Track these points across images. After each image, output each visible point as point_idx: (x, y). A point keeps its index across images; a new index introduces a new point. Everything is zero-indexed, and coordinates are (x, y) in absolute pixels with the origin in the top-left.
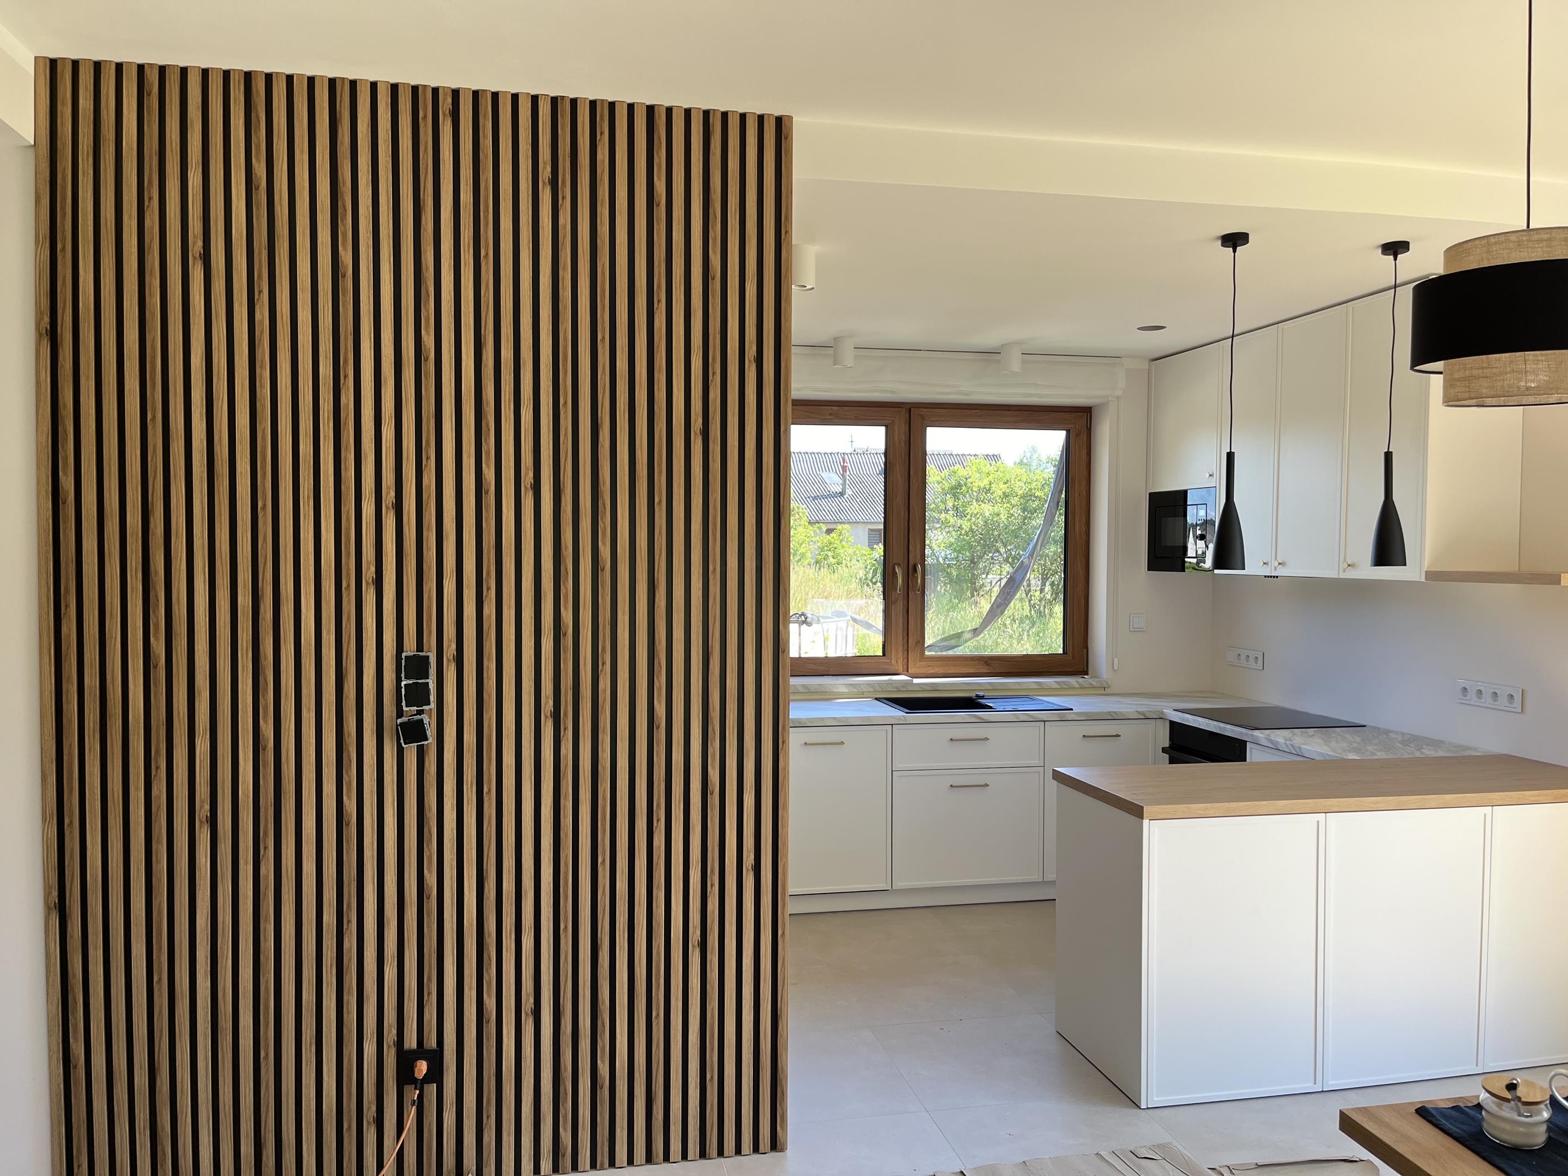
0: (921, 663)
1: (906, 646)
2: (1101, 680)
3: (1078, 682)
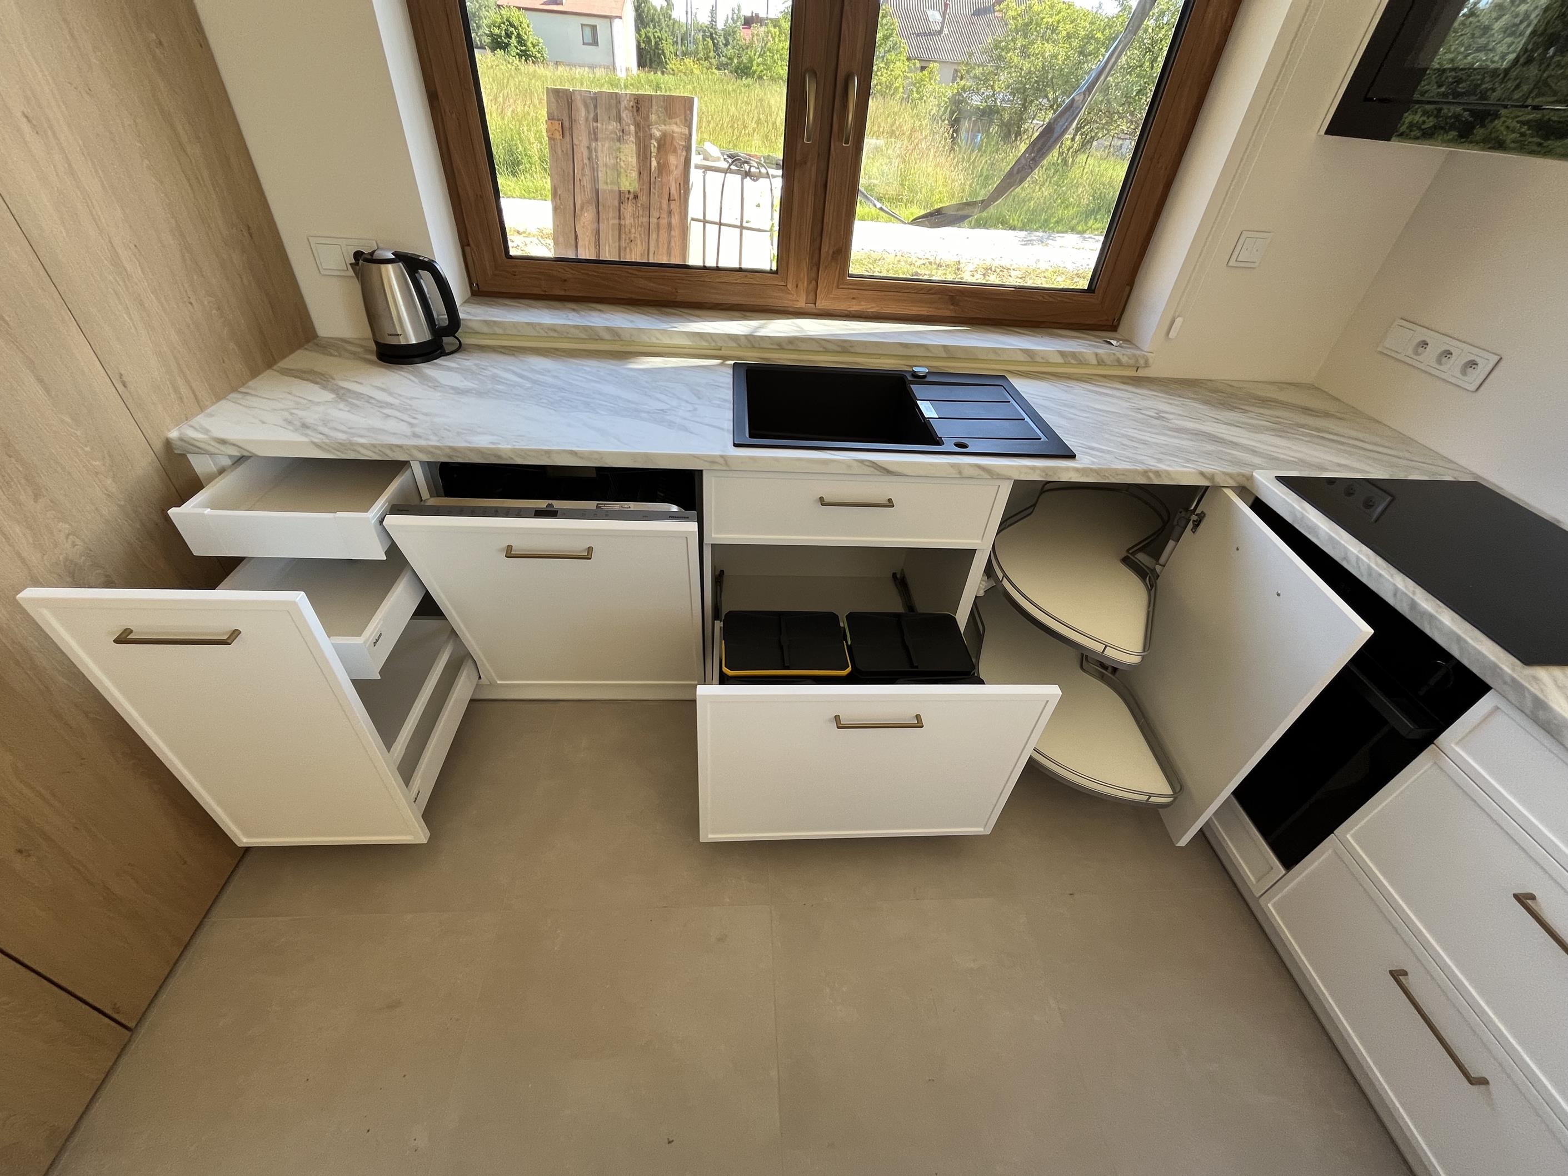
0: (840, 292)
1: (816, 256)
2: (1138, 352)
3: (1097, 355)
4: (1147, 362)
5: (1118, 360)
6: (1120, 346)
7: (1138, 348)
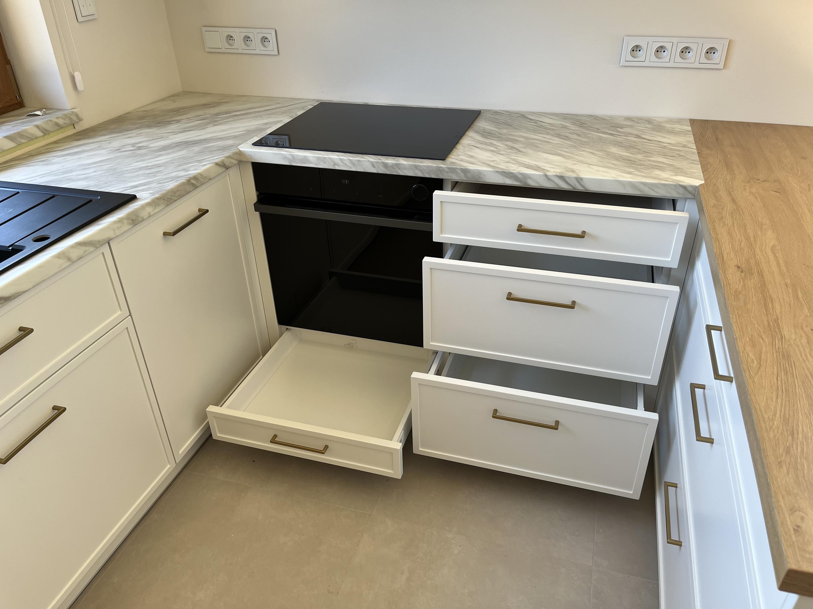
2: (65, 112)
3: (37, 127)
4: (77, 115)
5: (57, 124)
6: (45, 114)
7: (60, 110)
